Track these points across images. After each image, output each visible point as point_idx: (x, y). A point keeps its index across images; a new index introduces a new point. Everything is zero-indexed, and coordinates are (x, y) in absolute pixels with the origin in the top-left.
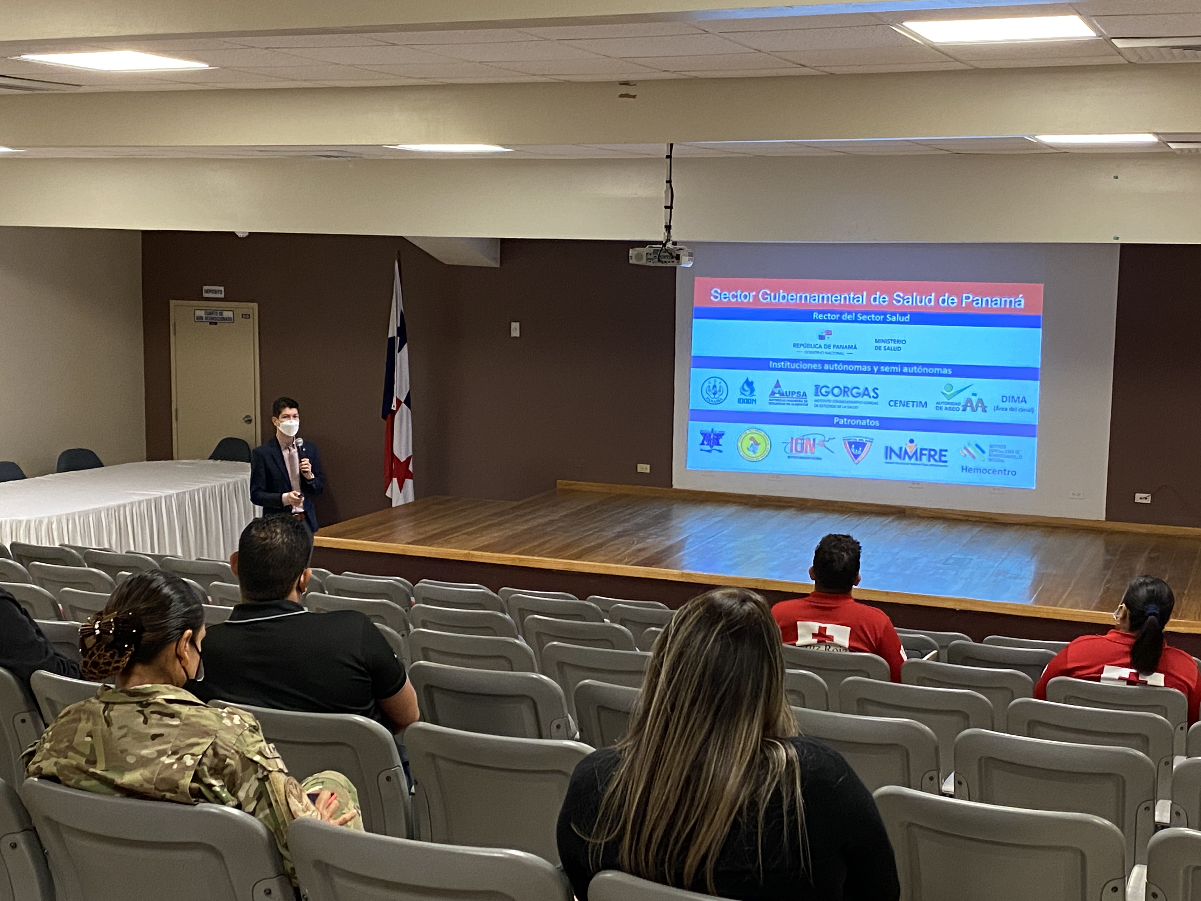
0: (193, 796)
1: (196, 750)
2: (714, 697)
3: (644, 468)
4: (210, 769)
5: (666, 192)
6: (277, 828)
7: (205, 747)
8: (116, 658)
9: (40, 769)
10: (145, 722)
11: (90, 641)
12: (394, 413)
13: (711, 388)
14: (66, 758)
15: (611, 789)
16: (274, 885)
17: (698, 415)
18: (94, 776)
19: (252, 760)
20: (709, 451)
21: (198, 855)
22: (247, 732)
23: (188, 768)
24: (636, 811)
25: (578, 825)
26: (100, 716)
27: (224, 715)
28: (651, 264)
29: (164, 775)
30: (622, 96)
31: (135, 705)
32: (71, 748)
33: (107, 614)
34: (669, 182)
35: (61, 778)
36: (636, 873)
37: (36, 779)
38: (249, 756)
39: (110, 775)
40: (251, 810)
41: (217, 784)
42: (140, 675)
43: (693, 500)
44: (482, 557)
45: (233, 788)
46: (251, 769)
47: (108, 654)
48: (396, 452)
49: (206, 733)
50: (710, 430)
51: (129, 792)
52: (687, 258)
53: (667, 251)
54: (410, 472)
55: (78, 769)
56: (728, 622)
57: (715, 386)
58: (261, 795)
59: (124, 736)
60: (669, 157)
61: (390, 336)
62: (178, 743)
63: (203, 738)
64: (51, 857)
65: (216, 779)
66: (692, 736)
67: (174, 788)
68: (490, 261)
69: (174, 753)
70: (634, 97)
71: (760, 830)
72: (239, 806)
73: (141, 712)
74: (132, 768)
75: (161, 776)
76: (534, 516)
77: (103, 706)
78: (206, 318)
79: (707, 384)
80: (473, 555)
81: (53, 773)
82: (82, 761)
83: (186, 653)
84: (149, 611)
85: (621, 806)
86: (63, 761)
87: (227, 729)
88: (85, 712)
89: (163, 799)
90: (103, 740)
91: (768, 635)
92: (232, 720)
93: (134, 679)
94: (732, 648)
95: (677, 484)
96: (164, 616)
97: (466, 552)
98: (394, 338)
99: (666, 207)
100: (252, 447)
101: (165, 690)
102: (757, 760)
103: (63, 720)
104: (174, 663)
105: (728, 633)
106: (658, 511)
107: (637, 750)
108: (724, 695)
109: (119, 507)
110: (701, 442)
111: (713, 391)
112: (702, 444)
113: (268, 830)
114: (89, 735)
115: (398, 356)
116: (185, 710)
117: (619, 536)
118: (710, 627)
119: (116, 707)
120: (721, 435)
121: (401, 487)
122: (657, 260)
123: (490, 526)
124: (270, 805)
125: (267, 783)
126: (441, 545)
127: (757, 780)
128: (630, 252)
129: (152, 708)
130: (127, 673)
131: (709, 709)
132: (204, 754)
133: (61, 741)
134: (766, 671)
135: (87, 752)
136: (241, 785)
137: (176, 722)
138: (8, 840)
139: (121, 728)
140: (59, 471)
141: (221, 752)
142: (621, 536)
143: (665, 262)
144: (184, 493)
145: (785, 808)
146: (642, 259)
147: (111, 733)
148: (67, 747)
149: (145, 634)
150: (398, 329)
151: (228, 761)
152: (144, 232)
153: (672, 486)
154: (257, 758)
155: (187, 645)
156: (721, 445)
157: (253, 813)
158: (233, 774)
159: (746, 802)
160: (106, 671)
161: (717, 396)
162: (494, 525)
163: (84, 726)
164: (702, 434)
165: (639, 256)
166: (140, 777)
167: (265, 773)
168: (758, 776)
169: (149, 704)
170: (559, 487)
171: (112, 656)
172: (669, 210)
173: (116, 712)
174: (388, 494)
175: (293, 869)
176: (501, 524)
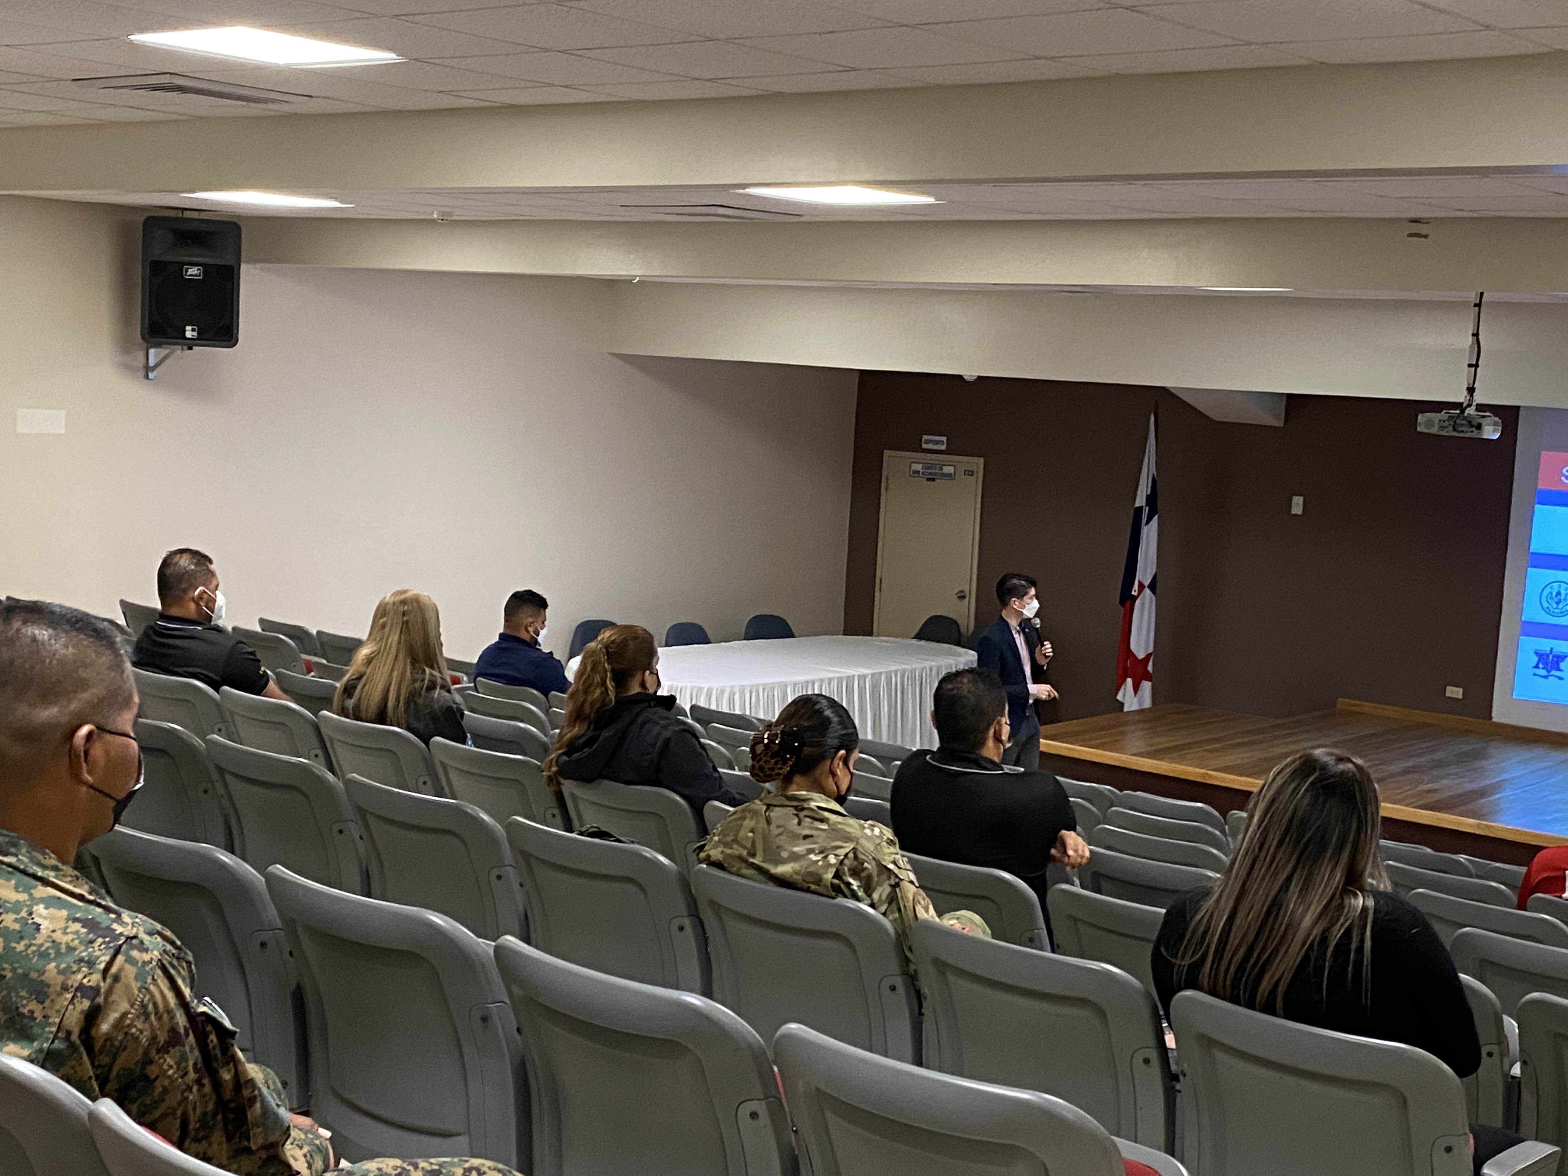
0: (834, 891)
1: (838, 852)
2: (1300, 841)
3: (1455, 692)
4: (849, 869)
5: (1472, 346)
6: (904, 932)
7: (847, 850)
8: (779, 766)
9: (709, 856)
10: (799, 824)
11: (760, 748)
12: (1135, 598)
13: (1554, 594)
14: (731, 848)
15: (1198, 917)
16: (899, 982)
17: (1533, 629)
18: (753, 866)
19: (886, 867)
20: (1545, 677)
21: (833, 944)
22: (884, 844)
23: (830, 865)
24: (1219, 939)
25: (1167, 950)
26: (761, 815)
27: (866, 826)
28: (1444, 433)
29: (812, 869)
30: (1411, 235)
31: (791, 809)
32: (735, 841)
33: (776, 726)
34: (1476, 335)
35: (726, 865)
36: (1213, 993)
37: (705, 866)
38: (884, 863)
39: (765, 866)
40: (883, 911)
41: (855, 884)
42: (798, 784)
43: (1516, 739)
44: (1223, 780)
45: (868, 891)
46: (885, 876)
47: (773, 761)
48: (1133, 647)
49: (848, 838)
50: (1548, 649)
51: (782, 882)
52: (1492, 428)
53: (1465, 418)
54: (1148, 672)
55: (741, 858)
56: (1320, 775)
57: (1559, 593)
58: (892, 899)
59: (781, 834)
60: (1478, 305)
61: (1138, 504)
62: (825, 844)
63: (846, 842)
64: (711, 941)
65: (854, 879)
66: (1275, 875)
67: (819, 880)
68: (1274, 419)
69: (821, 852)
70: (1426, 236)
71: (1327, 964)
72: (872, 905)
73: (797, 815)
74: (784, 862)
75: (809, 870)
76: (1298, 738)
77: (764, 807)
78: (923, 473)
79: (1548, 590)
80: (1210, 777)
81: (718, 860)
82: (745, 853)
83: (838, 771)
84: (810, 728)
85: (1205, 932)
86: (728, 851)
87: (868, 838)
88: (750, 811)
89: (808, 890)
90: (763, 835)
91: (1361, 791)
92: (873, 831)
93: (794, 786)
94: (1321, 799)
95: (1498, 715)
96: (824, 736)
97: (1203, 771)
98: (1141, 508)
99: (1470, 366)
100: (963, 630)
101: (818, 799)
102: (1335, 903)
103: (731, 818)
104: (828, 777)
105: (1319, 785)
106: (1466, 748)
107: (1226, 886)
108: (1309, 841)
109: (807, 682)
110: (1534, 664)
111: (1556, 600)
112: (1537, 667)
113: (897, 932)
114: (752, 831)
115: (1145, 530)
116: (833, 818)
117: (1406, 772)
118: (1302, 780)
119: (777, 809)
120: (1560, 658)
121: (1136, 689)
122: (1451, 429)
123: (1238, 745)
124: (899, 910)
125: (898, 890)
126: (1173, 760)
127: (1330, 921)
128: (1419, 417)
129: (805, 813)
130: (787, 780)
131: (1294, 851)
132: (846, 855)
133: (728, 835)
134: (1354, 826)
135: (749, 846)
136: (874, 890)
137: (824, 826)
138: (676, 923)
139: (778, 827)
140: (747, 638)
141: (861, 856)
142: (1408, 772)
143: (1462, 431)
144: (881, 673)
145: (1353, 946)
146: (1433, 425)
147: (770, 831)
148: (733, 840)
149: (806, 748)
150: (1148, 497)
151: (866, 865)
152: (862, 372)
153: (1491, 718)
154: (891, 866)
155: (841, 764)
156: (1561, 671)
157: (884, 914)
158: (869, 877)
159: (1318, 939)
160: (770, 776)
161: (1560, 606)
162: (1243, 744)
163: (748, 823)
164: (1536, 653)
165: (1429, 423)
166: (791, 870)
167: (897, 880)
168: (1332, 917)
169: (803, 809)
170: (1339, 706)
171: (776, 763)
172: (1473, 369)
173: (776, 813)
174: (1119, 697)
175: (915, 971)
176: (1252, 743)
